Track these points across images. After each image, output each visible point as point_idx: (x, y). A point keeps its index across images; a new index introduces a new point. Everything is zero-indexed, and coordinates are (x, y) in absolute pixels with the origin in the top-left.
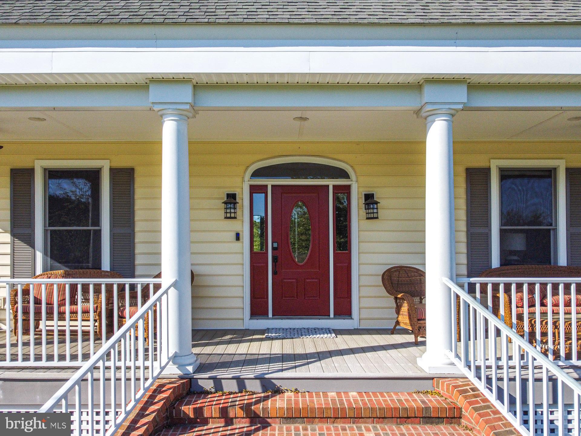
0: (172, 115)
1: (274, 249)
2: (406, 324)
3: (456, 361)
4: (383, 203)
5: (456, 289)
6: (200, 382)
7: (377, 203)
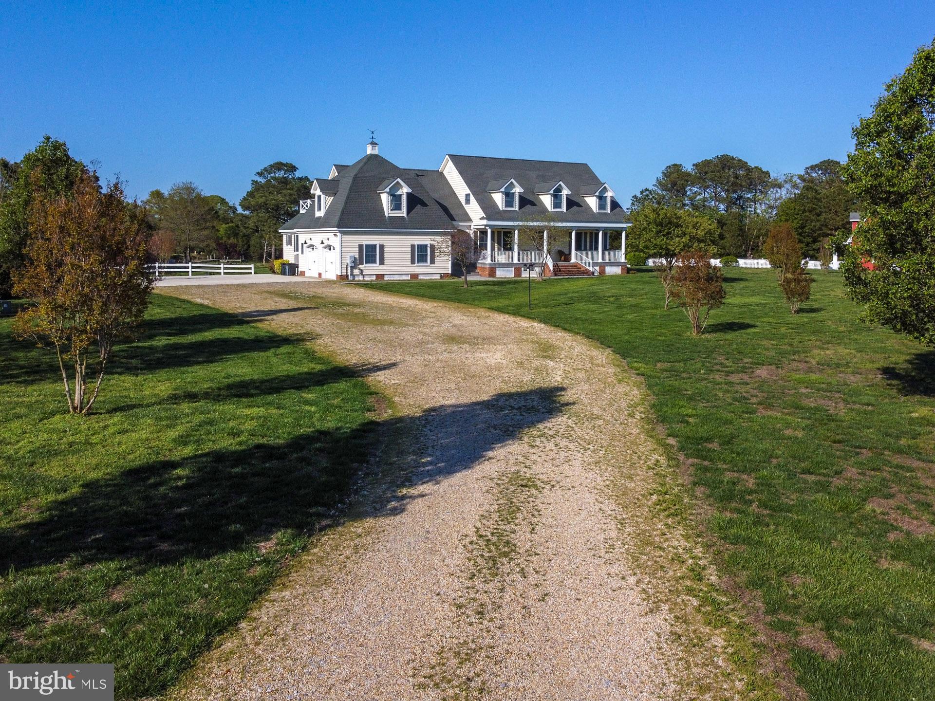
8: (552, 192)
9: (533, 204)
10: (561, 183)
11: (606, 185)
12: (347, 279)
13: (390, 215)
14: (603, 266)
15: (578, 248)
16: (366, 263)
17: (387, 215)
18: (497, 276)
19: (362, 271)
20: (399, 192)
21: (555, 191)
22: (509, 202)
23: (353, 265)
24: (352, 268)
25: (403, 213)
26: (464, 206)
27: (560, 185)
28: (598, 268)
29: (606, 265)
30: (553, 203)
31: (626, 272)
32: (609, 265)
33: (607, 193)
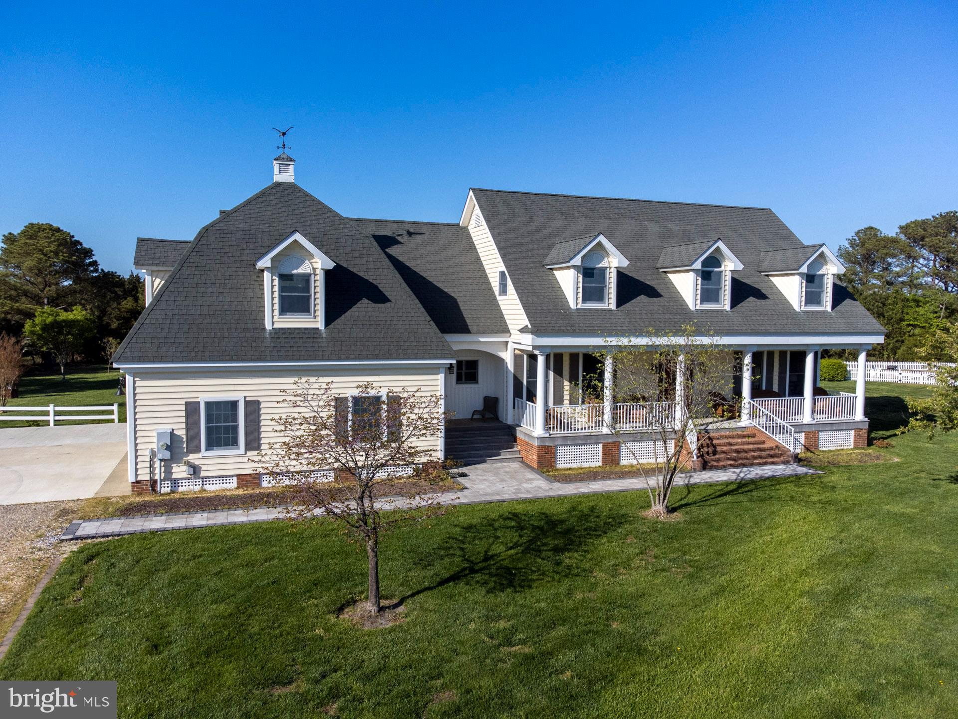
3: (752, 422)
8: (698, 265)
9: (652, 292)
10: (720, 244)
11: (824, 249)
12: (154, 489)
13: (276, 326)
14: (812, 433)
15: (757, 392)
16: (207, 450)
17: (268, 326)
18: (560, 466)
19: (195, 470)
20: (304, 269)
21: (704, 264)
22: (592, 292)
23: (167, 455)
24: (168, 464)
25: (315, 320)
26: (498, 298)
27: (718, 249)
28: (802, 437)
29: (821, 429)
30: (699, 292)
31: (866, 442)
32: (827, 429)
33: (825, 266)
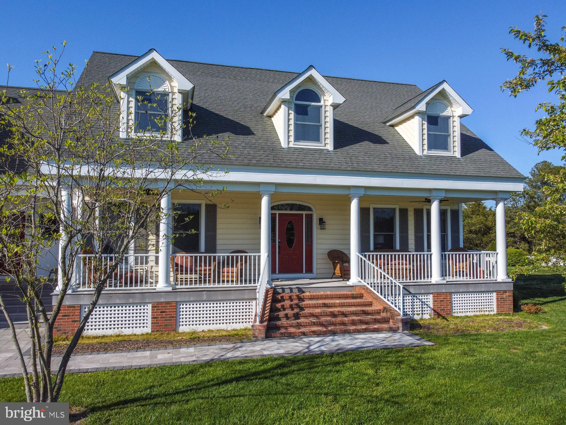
0: (267, 195)
1: (279, 242)
2: (338, 273)
3: (361, 280)
4: (327, 222)
5: (360, 256)
6: (278, 290)
7: (325, 222)
14: (443, 295)
21: (297, 94)
27: (311, 79)
28: (430, 300)
29: (453, 291)
30: (292, 128)
31: (512, 307)
32: (461, 291)
33: (449, 108)
